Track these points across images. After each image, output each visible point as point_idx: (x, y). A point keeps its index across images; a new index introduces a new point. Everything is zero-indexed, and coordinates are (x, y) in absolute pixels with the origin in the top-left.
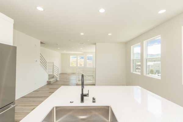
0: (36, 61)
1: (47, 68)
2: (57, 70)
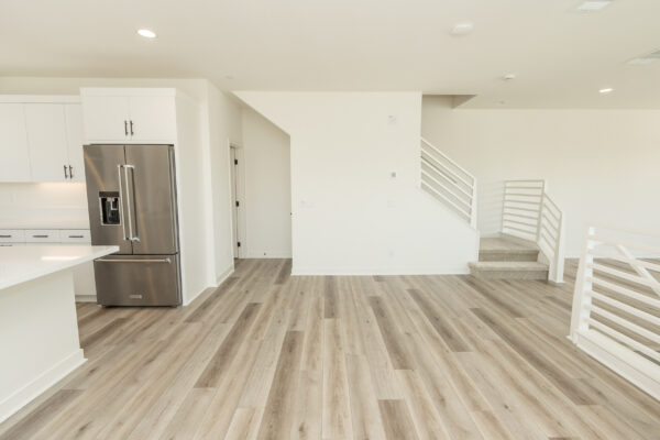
0: (393, 174)
2: (555, 234)
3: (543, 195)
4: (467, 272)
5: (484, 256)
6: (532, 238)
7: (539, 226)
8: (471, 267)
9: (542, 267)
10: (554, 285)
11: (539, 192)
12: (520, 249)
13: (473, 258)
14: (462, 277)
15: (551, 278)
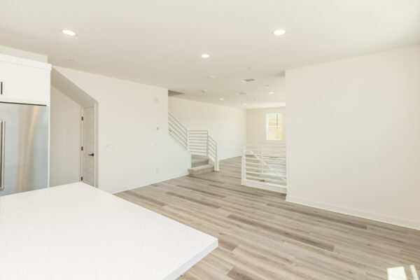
0: (158, 128)
1: (189, 141)
2: (215, 148)
3: (208, 137)
4: (188, 174)
5: (193, 165)
6: (205, 155)
7: (207, 149)
8: (189, 170)
9: (212, 166)
10: (217, 172)
11: (206, 135)
12: (199, 161)
13: (189, 167)
14: (187, 176)
15: (215, 169)
